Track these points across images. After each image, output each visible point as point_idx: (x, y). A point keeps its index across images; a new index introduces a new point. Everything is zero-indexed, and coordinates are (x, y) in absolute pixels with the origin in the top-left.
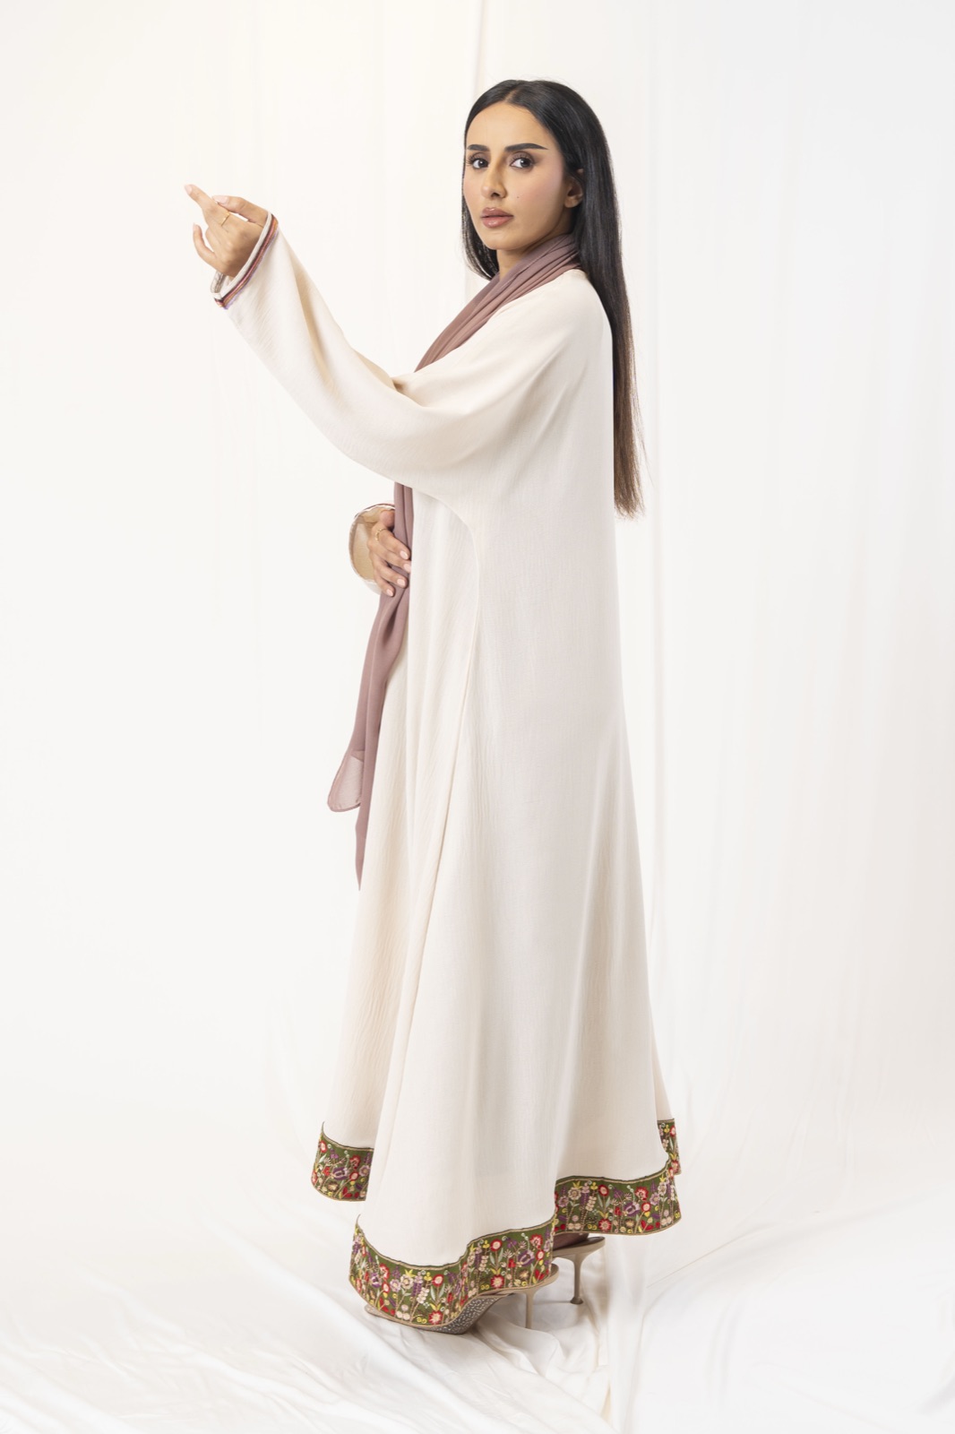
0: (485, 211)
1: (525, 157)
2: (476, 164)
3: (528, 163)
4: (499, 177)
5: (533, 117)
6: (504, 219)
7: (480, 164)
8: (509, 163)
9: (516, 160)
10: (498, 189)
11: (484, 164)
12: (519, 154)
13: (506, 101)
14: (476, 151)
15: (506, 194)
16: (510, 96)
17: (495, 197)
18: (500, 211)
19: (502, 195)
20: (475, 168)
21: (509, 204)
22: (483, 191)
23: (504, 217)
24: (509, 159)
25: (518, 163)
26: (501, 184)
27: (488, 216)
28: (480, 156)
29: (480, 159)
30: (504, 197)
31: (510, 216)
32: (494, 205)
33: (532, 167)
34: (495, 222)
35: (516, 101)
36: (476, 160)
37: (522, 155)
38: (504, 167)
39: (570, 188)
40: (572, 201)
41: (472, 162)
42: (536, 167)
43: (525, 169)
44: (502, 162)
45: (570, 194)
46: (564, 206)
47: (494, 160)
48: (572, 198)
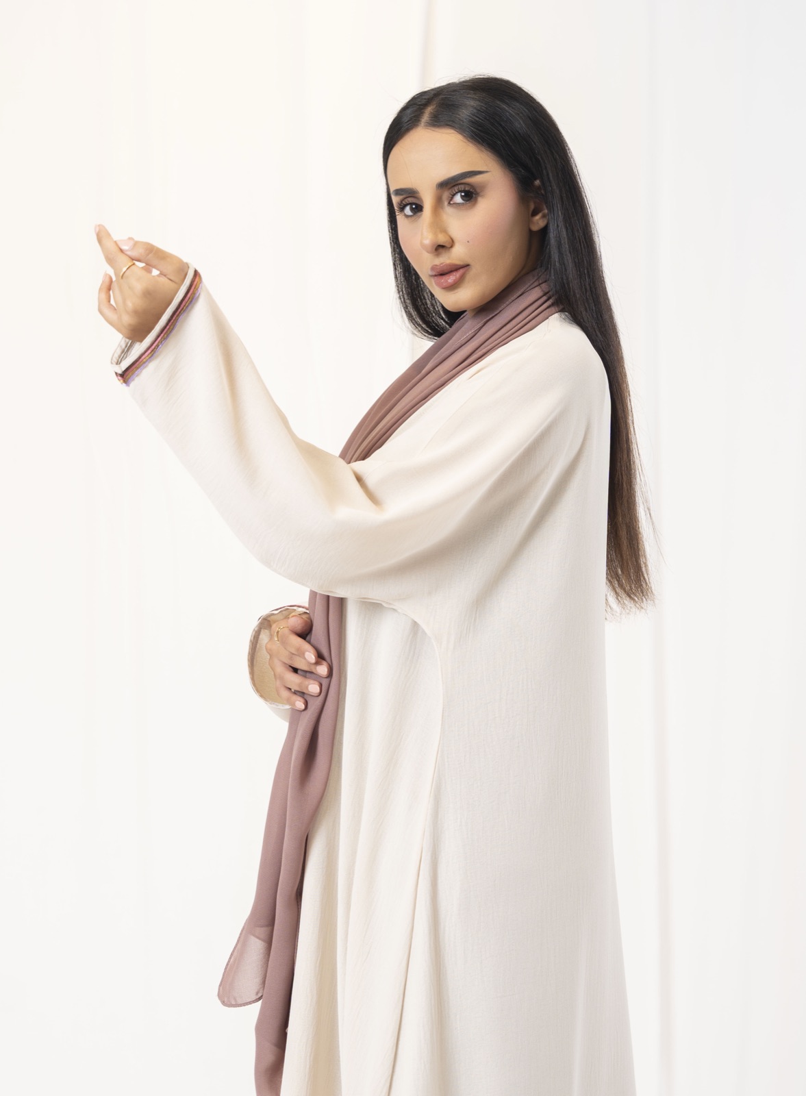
0: (433, 268)
1: (465, 189)
2: (408, 210)
3: (471, 195)
4: (438, 225)
5: (460, 137)
6: (461, 271)
7: (412, 209)
8: (446, 203)
9: (454, 195)
10: (442, 239)
11: (418, 209)
12: (456, 189)
13: (422, 124)
14: (401, 197)
15: (452, 243)
16: (426, 117)
17: (441, 250)
18: (450, 265)
19: (449, 246)
20: (407, 216)
21: (458, 254)
22: (422, 244)
23: (461, 269)
24: (446, 195)
25: (458, 199)
26: (444, 231)
27: (442, 273)
28: (410, 200)
29: (411, 204)
30: (452, 247)
31: (468, 265)
32: (445, 260)
33: (476, 201)
34: (451, 279)
35: (437, 122)
36: (405, 206)
37: (461, 187)
38: (442, 208)
39: (532, 206)
40: (539, 222)
41: (402, 209)
42: (480, 199)
43: (469, 204)
44: (438, 202)
45: (534, 213)
46: (530, 231)
47: (428, 202)
48: (537, 217)
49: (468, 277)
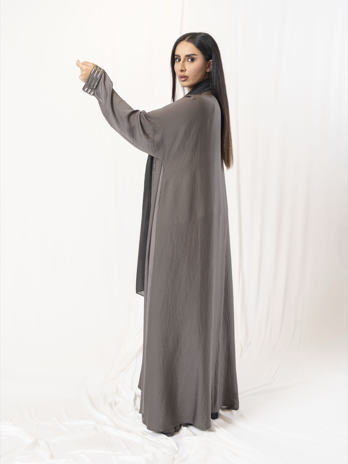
0: (180, 75)
1: (191, 58)
2: (177, 60)
3: (193, 60)
4: (183, 65)
5: (194, 46)
6: (186, 78)
7: (178, 60)
8: (186, 60)
9: (189, 59)
10: (183, 69)
11: (180, 60)
12: (189, 57)
13: (185, 40)
14: (177, 57)
15: (186, 70)
16: (187, 39)
17: (183, 71)
18: (184, 76)
20: (177, 62)
21: (187, 73)
22: (178, 70)
24: (187, 58)
25: (190, 60)
26: (184, 67)
27: (181, 77)
28: (178, 58)
29: (179, 59)
30: (186, 71)
31: (188, 77)
32: (182, 74)
34: (183, 79)
35: (189, 41)
37: (191, 57)
38: (185, 61)
39: (208, 66)
40: (208, 70)
41: (176, 60)
42: (195, 61)
43: (192, 62)
44: (185, 60)
45: (207, 68)
46: (206, 72)
47: (182, 59)
48: (208, 69)
49: (187, 80)
